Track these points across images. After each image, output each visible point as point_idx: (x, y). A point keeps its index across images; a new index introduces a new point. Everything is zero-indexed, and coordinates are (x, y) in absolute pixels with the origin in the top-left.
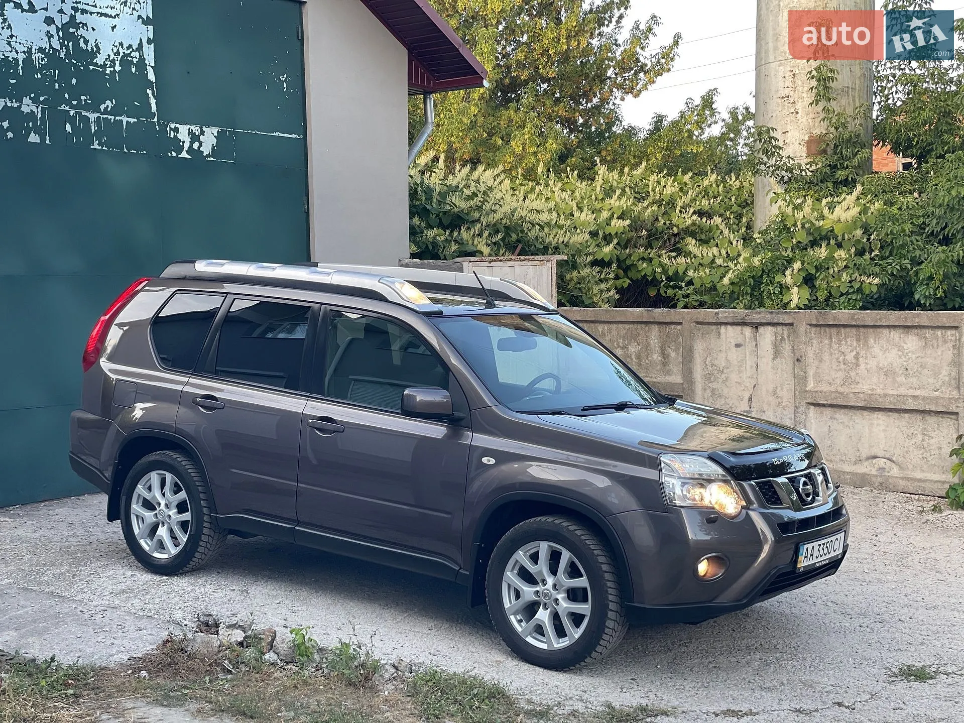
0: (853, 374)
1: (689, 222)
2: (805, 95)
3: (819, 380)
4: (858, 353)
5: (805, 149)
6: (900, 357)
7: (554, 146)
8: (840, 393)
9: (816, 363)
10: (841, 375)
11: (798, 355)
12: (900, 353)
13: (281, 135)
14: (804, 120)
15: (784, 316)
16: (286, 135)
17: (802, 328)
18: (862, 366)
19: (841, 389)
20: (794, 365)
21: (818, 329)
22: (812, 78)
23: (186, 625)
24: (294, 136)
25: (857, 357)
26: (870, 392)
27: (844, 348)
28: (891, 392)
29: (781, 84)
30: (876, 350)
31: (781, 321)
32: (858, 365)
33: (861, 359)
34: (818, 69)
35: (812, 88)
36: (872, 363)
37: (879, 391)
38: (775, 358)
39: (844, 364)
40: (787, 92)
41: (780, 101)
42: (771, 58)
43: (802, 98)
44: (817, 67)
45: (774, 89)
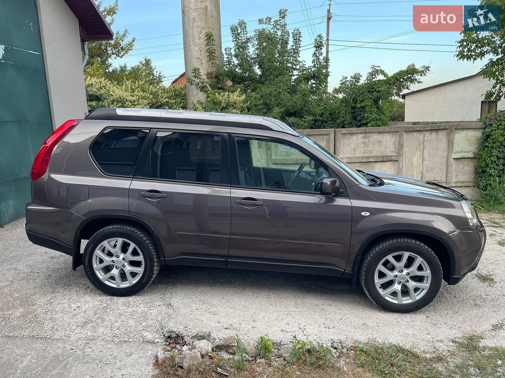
1: (165, 101)
2: (204, 58)
3: (276, 155)
5: (206, 76)
7: (103, 72)
8: (285, 159)
9: (275, 149)
13: (33, 52)
14: (205, 67)
16: (35, 53)
19: (284, 158)
20: (267, 150)
22: (207, 52)
23: (158, 342)
24: (38, 53)
26: (296, 158)
28: (304, 158)
29: (196, 53)
34: (209, 49)
35: (208, 56)
37: (299, 158)
38: (259, 148)
40: (198, 56)
41: (196, 59)
42: (192, 44)
43: (204, 59)
44: (209, 48)
45: (193, 55)
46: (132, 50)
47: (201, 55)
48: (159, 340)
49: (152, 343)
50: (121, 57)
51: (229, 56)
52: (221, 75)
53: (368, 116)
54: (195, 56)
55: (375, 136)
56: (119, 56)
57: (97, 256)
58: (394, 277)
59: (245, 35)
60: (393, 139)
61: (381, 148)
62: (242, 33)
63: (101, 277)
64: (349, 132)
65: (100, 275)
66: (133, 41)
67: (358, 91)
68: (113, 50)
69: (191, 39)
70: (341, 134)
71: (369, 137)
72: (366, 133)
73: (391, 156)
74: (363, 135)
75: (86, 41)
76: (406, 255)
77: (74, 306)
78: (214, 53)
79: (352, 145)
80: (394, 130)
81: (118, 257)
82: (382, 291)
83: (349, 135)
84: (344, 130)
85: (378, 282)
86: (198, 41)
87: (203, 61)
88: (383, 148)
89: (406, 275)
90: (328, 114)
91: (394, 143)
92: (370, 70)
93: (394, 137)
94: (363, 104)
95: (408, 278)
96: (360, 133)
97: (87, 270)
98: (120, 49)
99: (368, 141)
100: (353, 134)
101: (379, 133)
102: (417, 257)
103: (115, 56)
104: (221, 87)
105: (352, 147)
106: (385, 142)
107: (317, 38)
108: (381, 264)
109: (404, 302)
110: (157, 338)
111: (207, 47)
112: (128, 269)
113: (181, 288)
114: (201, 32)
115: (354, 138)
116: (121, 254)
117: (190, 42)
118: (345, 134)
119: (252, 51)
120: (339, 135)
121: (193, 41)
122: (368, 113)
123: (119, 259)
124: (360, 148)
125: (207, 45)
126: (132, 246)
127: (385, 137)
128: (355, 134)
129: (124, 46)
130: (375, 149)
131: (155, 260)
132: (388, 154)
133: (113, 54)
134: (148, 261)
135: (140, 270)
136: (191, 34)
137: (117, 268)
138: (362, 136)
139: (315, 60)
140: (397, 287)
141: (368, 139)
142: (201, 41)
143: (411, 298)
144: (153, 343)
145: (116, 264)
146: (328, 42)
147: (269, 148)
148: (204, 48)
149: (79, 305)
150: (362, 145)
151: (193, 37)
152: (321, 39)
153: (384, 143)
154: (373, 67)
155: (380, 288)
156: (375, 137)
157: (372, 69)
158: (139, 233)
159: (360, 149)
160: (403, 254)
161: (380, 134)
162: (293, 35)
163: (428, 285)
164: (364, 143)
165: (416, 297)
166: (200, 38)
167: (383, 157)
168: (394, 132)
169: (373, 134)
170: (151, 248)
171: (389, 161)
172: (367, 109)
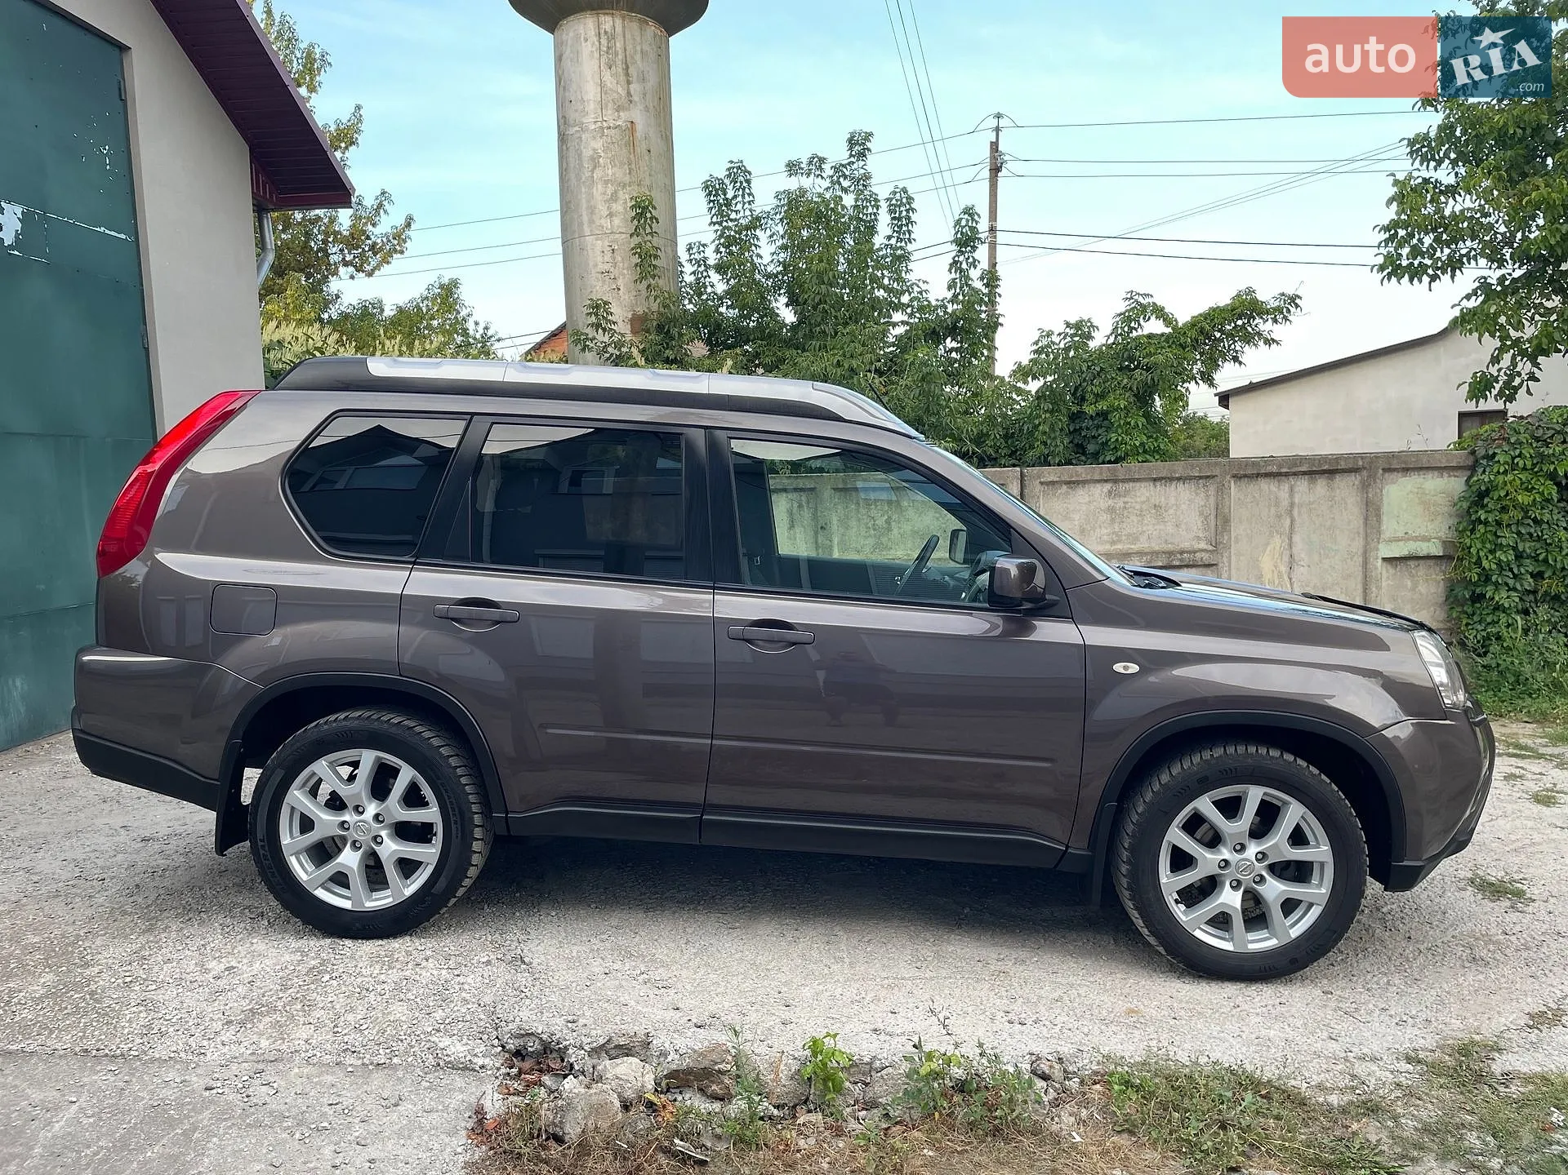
0: (884, 540)
3: (842, 550)
4: (889, 517)
5: (629, 325)
6: (937, 519)
9: (842, 530)
10: (871, 541)
11: (821, 522)
12: (938, 515)
13: (107, 232)
14: (627, 298)
15: (804, 480)
16: (113, 233)
17: (827, 493)
18: (895, 531)
20: (816, 533)
21: (843, 493)
22: (635, 254)
24: (123, 236)
25: (888, 522)
27: (873, 513)
29: (599, 259)
30: (911, 513)
31: (801, 486)
32: (889, 530)
33: (893, 524)
34: (639, 246)
36: (907, 527)
39: (874, 530)
40: (607, 267)
41: (600, 275)
42: (587, 231)
43: (624, 275)
44: (640, 243)
45: (591, 264)
46: (402, 252)
47: (615, 265)
48: (487, 1061)
49: (466, 1068)
50: (370, 274)
51: (699, 266)
52: (673, 321)
53: (1120, 439)
54: (596, 265)
55: (1143, 490)
56: (363, 271)
57: (293, 808)
58: (1220, 867)
59: (747, 206)
60: (1200, 500)
61: (1162, 527)
62: (740, 199)
63: (302, 876)
64: (1066, 478)
65: (302, 870)
66: (408, 225)
67: (1089, 367)
68: (346, 251)
69: (585, 218)
70: (1041, 483)
71: (1127, 493)
72: (1115, 481)
73: (1195, 552)
74: (1108, 486)
75: (268, 211)
76: (1255, 795)
77: (216, 967)
78: (656, 257)
79: (1076, 517)
80: (1200, 471)
81: (359, 810)
82: (1184, 913)
83: (1065, 487)
84: (1051, 473)
85: (1170, 882)
86: (606, 223)
87: (620, 282)
88: (1170, 529)
89: (1257, 860)
90: (998, 437)
91: (1201, 513)
92: (1122, 307)
93: (1202, 495)
94: (1103, 405)
95: (1261, 868)
96: (1099, 481)
97: (262, 852)
98: (367, 249)
99: (1122, 505)
100: (1077, 483)
101: (1155, 480)
102: (1286, 803)
103: (351, 269)
104: (676, 358)
105: (1076, 523)
106: (1174, 508)
107: (961, 216)
108: (1178, 827)
109: (1253, 947)
110: (480, 1055)
111: (636, 240)
112: (391, 848)
113: (554, 914)
114: (614, 198)
115: (1082, 496)
116: (370, 802)
117: (581, 224)
118: (1053, 483)
119: (767, 252)
120: (1035, 487)
121: (591, 222)
122: (1120, 431)
123: (362, 817)
124: (1100, 527)
125: (636, 233)
126: (407, 775)
127: (1174, 494)
128: (1084, 482)
129: (379, 241)
130: (1144, 529)
131: (477, 819)
132: (1186, 545)
133: (346, 264)
134: (456, 823)
135: (428, 853)
136: (584, 201)
137: (355, 846)
138: (1105, 490)
139: (958, 280)
140: (1230, 898)
141: (1122, 499)
142: (617, 221)
143: (1274, 935)
144: (468, 1069)
145: (353, 834)
146: (995, 237)
147: (822, 528)
148: (624, 241)
149: (233, 964)
150: (1105, 517)
151: (592, 210)
152: (973, 219)
153: (1171, 511)
154: (1131, 296)
155: (1177, 902)
156: (1144, 493)
157: (1127, 303)
158: (427, 734)
159: (1098, 530)
160: (1246, 793)
161: (1158, 484)
162: (890, 205)
163: (1324, 891)
164: (1111, 510)
165: (1291, 931)
166: (611, 215)
167: (1170, 553)
168: (1201, 478)
169: (1138, 484)
170: (463, 780)
171: (1187, 566)
172: (1115, 417)
